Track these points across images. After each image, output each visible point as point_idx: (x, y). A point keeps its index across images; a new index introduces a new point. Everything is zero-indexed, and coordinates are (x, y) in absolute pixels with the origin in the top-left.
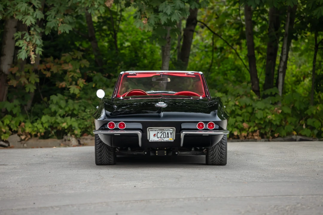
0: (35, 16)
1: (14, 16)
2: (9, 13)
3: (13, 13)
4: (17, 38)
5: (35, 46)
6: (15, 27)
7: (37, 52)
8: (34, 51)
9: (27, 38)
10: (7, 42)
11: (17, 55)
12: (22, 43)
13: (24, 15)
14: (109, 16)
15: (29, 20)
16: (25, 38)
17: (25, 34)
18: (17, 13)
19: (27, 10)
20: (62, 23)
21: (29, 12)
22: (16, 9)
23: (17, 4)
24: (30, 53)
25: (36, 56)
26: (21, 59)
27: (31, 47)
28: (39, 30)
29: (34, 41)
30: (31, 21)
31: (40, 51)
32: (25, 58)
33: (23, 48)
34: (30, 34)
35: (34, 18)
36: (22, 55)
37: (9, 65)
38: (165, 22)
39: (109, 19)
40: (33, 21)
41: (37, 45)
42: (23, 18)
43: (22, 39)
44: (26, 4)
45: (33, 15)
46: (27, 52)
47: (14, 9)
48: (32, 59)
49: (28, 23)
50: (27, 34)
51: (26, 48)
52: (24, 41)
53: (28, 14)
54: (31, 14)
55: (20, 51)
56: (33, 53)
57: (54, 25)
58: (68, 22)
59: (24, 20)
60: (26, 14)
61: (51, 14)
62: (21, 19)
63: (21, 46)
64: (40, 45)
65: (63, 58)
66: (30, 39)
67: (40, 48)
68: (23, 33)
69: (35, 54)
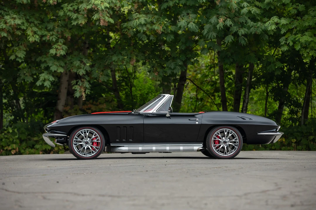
0: (85, 69)
1: (71, 70)
2: (68, 68)
3: (70, 68)
4: (73, 84)
5: (86, 88)
6: (67, 81)
7: (86, 93)
8: (85, 92)
9: (80, 83)
10: (62, 91)
11: (74, 95)
12: (77, 87)
13: (78, 69)
14: (127, 76)
15: (81, 72)
16: (78, 84)
17: (78, 81)
18: (73, 68)
19: (80, 66)
20: (102, 75)
21: (81, 67)
22: (72, 66)
23: (73, 62)
24: (82, 93)
25: (86, 95)
26: (77, 97)
27: (83, 90)
28: (88, 79)
29: (84, 86)
30: (83, 73)
31: (89, 91)
32: (79, 96)
33: (78, 90)
34: (82, 81)
35: (84, 71)
36: (77, 95)
37: (63, 106)
38: (170, 74)
39: (126, 78)
40: (84, 73)
41: (87, 87)
42: (77, 71)
43: (77, 84)
44: (79, 62)
45: (84, 69)
46: (80, 92)
47: (71, 65)
48: (83, 97)
49: (81, 74)
50: (80, 81)
51: (79, 90)
52: (78, 86)
53: (81, 68)
54: (82, 68)
55: (75, 92)
56: (84, 93)
57: (97, 76)
58: (106, 75)
59: (78, 72)
60: (79, 68)
61: (94, 69)
62: (76, 72)
63: (76, 89)
64: (89, 88)
65: (99, 101)
66: (82, 84)
67: (89, 90)
68: (78, 80)
69: (85, 94)
